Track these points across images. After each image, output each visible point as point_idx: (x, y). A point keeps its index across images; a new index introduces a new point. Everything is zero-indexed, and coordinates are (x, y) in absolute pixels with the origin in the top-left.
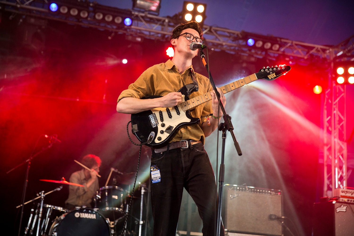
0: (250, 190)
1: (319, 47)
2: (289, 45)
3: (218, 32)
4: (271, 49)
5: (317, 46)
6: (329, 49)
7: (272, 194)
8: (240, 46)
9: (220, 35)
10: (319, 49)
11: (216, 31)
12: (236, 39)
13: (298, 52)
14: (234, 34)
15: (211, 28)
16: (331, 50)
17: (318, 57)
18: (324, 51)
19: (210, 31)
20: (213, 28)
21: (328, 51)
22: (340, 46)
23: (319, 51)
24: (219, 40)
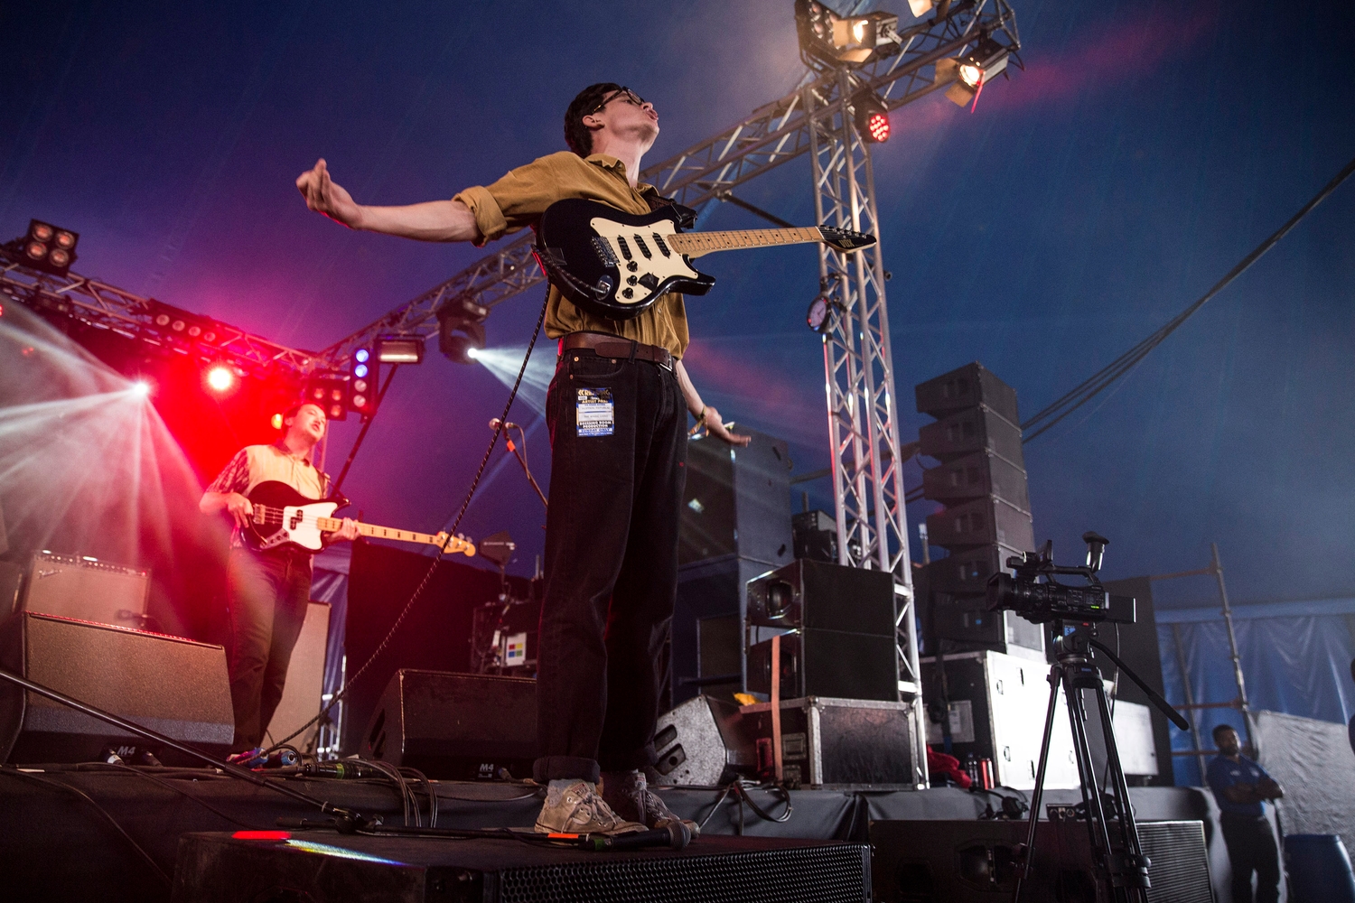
0: (85, 563)
1: (292, 351)
2: (238, 338)
3: (102, 293)
4: (201, 337)
5: (287, 350)
6: (307, 359)
7: (130, 574)
8: (143, 325)
9: (105, 299)
10: (291, 356)
11: (98, 290)
12: (137, 311)
13: (253, 356)
14: (134, 301)
15: (87, 281)
16: (310, 359)
17: (287, 367)
18: (299, 360)
19: (85, 286)
20: (92, 282)
21: (305, 362)
22: (324, 355)
23: (290, 359)
24: (102, 307)
